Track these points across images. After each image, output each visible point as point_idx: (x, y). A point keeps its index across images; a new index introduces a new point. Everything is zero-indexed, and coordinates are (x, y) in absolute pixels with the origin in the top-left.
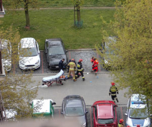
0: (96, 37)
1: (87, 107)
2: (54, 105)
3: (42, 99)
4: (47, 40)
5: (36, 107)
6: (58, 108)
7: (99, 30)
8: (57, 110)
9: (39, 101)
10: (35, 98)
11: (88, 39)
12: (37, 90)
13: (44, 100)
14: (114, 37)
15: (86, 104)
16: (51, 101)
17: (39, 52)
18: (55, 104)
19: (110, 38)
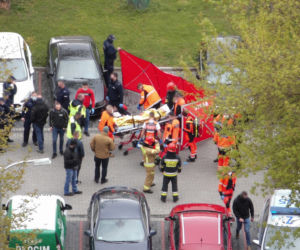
0: (184, 36)
1: (152, 219)
2: (66, 212)
3: (35, 193)
4: (54, 41)
5: (20, 215)
6: (78, 219)
7: (192, 18)
8: (74, 224)
9: (28, 198)
10: (16, 190)
11: (163, 41)
12: (22, 172)
13: (42, 197)
14: (230, 39)
15: (152, 212)
16: (58, 201)
17: (32, 71)
18: (68, 207)
19: (220, 39)
